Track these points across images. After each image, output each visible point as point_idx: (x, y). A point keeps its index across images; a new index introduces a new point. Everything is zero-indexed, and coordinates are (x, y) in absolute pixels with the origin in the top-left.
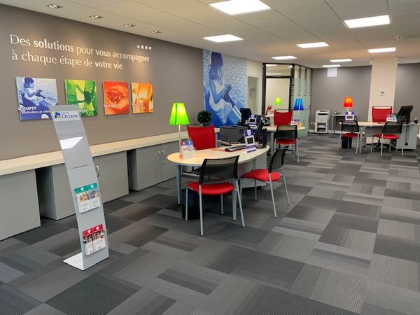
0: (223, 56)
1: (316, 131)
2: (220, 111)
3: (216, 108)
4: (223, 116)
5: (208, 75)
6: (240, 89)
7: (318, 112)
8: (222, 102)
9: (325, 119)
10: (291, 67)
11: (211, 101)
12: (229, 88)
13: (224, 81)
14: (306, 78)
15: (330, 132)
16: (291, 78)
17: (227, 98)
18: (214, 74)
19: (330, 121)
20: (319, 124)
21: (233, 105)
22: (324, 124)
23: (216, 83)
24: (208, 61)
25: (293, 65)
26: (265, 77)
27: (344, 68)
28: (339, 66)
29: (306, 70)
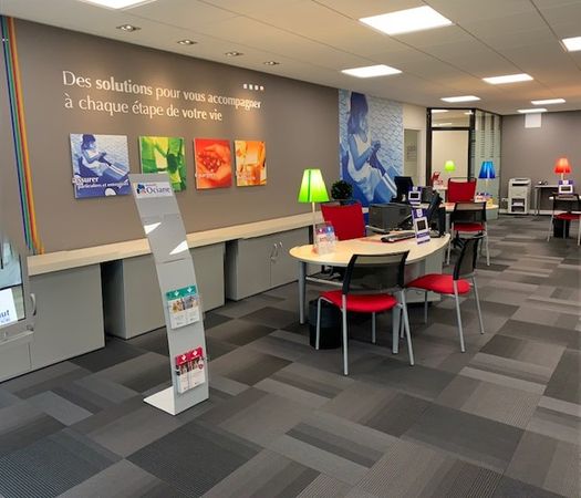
0: (368, 98)
1: (510, 212)
2: (364, 181)
3: (357, 176)
4: (369, 189)
5: (346, 128)
6: (393, 148)
7: (512, 181)
8: (367, 168)
9: (523, 193)
10: (470, 113)
11: (351, 166)
12: (377, 146)
13: (369, 136)
14: (493, 129)
15: (532, 212)
16: (471, 129)
17: (374, 162)
18: (354, 126)
19: (531, 195)
20: (514, 200)
21: (383, 172)
22: (523, 201)
23: (357, 138)
24: (345, 106)
25: (474, 110)
26: (430, 130)
27: (551, 113)
28: (544, 110)
29: (493, 117)
